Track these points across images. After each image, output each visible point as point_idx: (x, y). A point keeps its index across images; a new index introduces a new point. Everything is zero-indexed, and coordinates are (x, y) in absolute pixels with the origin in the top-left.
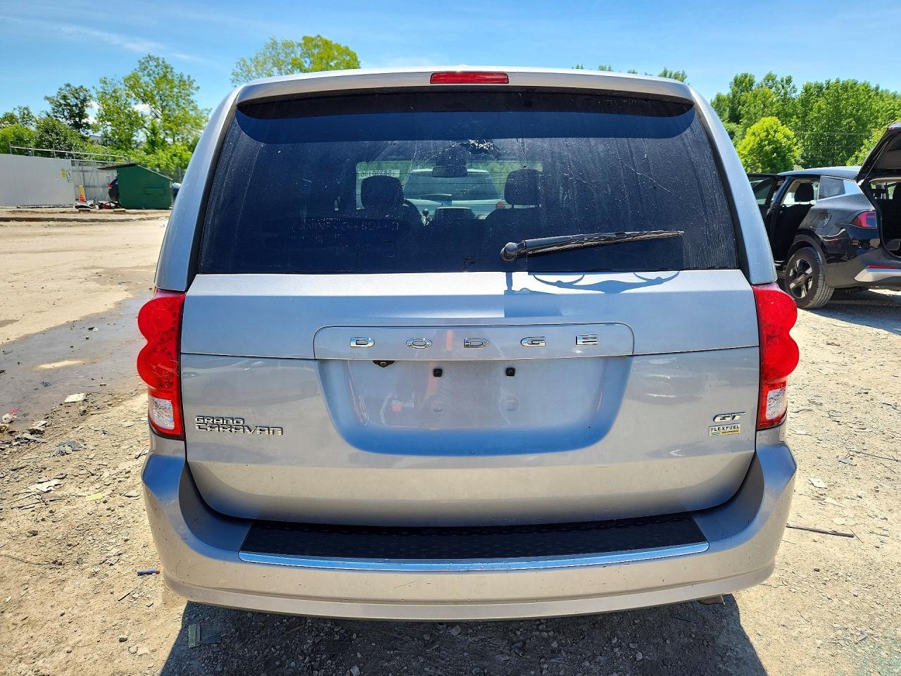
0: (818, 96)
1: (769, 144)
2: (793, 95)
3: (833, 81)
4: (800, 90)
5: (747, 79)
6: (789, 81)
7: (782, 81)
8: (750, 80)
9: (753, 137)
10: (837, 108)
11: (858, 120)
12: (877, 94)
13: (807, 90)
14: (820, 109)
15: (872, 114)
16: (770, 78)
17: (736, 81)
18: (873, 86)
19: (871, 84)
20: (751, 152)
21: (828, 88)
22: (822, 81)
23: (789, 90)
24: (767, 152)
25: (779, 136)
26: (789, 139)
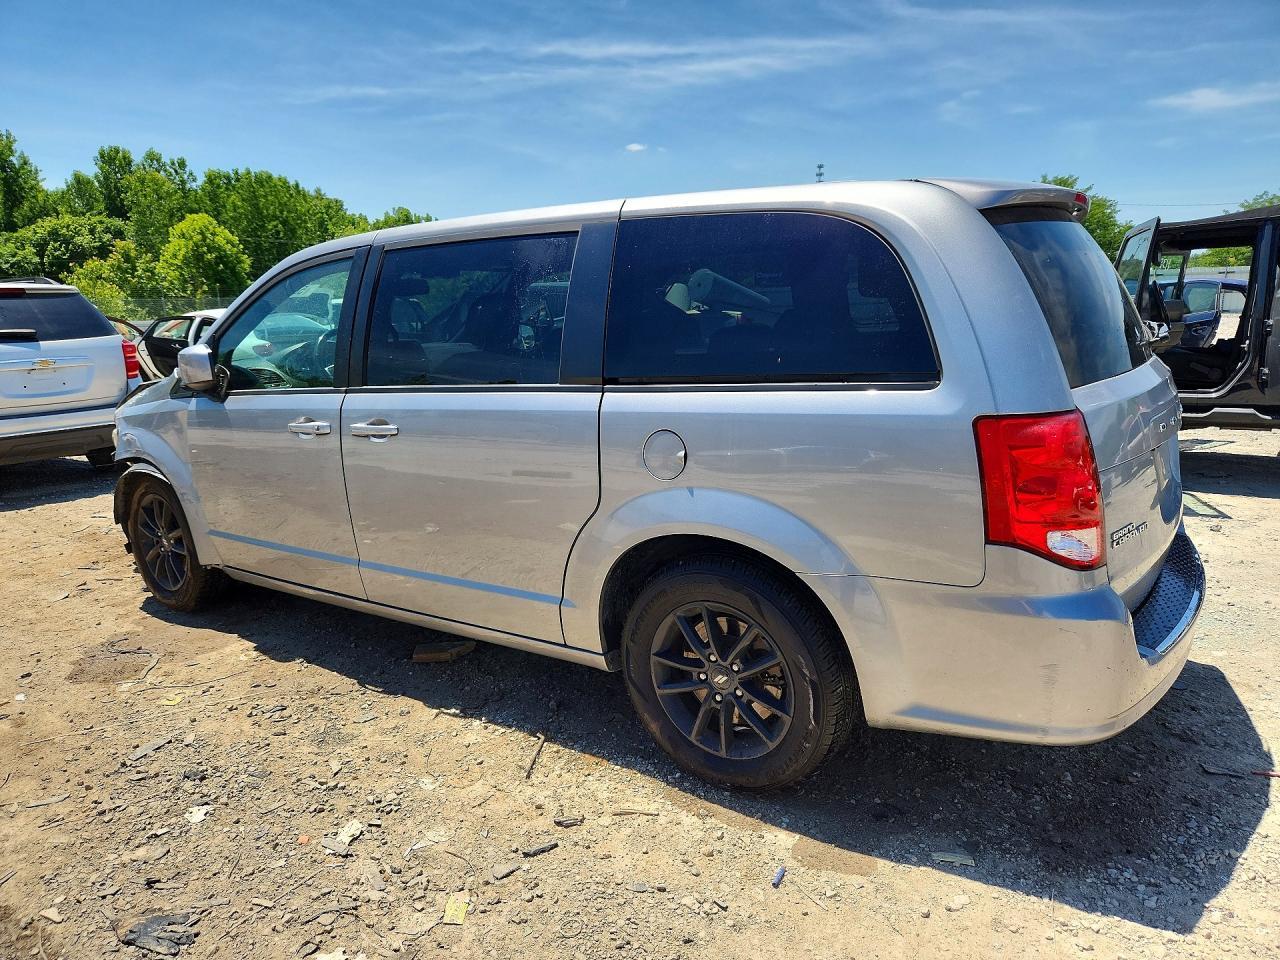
0: (227, 189)
1: (209, 251)
2: (194, 185)
3: (242, 171)
4: (201, 180)
5: (120, 154)
6: (182, 164)
7: (173, 164)
8: (124, 158)
9: (183, 242)
10: (256, 206)
11: (285, 223)
12: (299, 192)
13: (211, 180)
14: (235, 208)
15: (299, 218)
16: (152, 157)
17: (102, 156)
18: (292, 183)
19: (288, 179)
20: (186, 261)
21: (238, 180)
22: (227, 168)
23: (185, 176)
24: (209, 261)
25: (220, 240)
26: (233, 246)
